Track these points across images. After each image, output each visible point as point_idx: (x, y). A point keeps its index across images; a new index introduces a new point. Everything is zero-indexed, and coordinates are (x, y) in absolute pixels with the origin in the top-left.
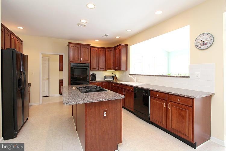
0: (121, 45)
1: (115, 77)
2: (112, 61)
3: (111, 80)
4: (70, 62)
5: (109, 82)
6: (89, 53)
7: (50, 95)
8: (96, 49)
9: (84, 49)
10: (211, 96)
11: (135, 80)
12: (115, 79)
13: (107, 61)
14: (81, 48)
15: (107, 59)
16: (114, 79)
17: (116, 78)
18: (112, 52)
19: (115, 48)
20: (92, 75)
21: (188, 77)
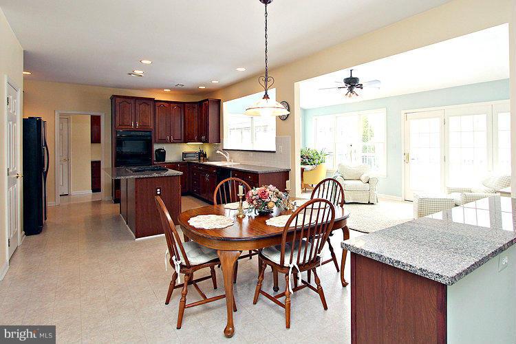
0: (207, 100)
1: (202, 155)
2: (196, 127)
3: (195, 160)
4: (114, 129)
5: (190, 163)
6: (152, 113)
7: (73, 193)
8: (166, 104)
9: (141, 106)
10: (288, 172)
11: (228, 158)
12: (202, 158)
13: (187, 126)
14: (137, 105)
15: (187, 123)
16: (200, 159)
17: (205, 155)
18: (196, 110)
19: (200, 103)
20: (158, 151)
21: (274, 152)
